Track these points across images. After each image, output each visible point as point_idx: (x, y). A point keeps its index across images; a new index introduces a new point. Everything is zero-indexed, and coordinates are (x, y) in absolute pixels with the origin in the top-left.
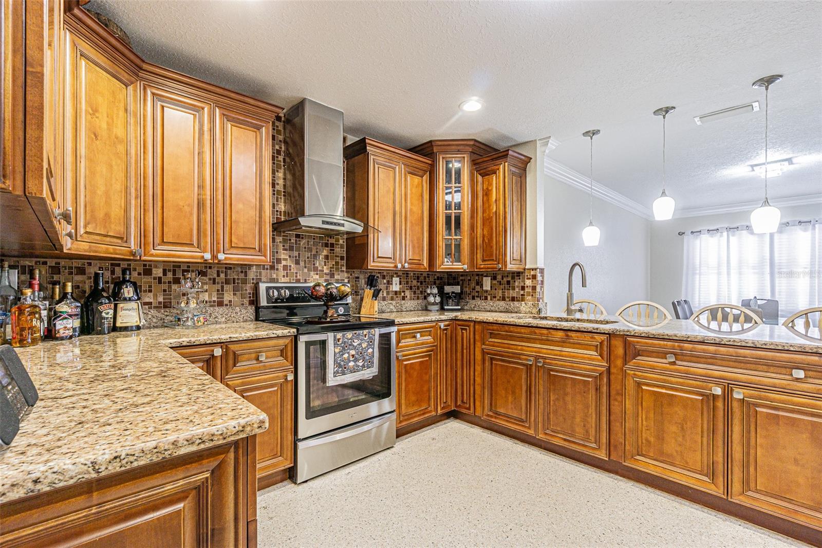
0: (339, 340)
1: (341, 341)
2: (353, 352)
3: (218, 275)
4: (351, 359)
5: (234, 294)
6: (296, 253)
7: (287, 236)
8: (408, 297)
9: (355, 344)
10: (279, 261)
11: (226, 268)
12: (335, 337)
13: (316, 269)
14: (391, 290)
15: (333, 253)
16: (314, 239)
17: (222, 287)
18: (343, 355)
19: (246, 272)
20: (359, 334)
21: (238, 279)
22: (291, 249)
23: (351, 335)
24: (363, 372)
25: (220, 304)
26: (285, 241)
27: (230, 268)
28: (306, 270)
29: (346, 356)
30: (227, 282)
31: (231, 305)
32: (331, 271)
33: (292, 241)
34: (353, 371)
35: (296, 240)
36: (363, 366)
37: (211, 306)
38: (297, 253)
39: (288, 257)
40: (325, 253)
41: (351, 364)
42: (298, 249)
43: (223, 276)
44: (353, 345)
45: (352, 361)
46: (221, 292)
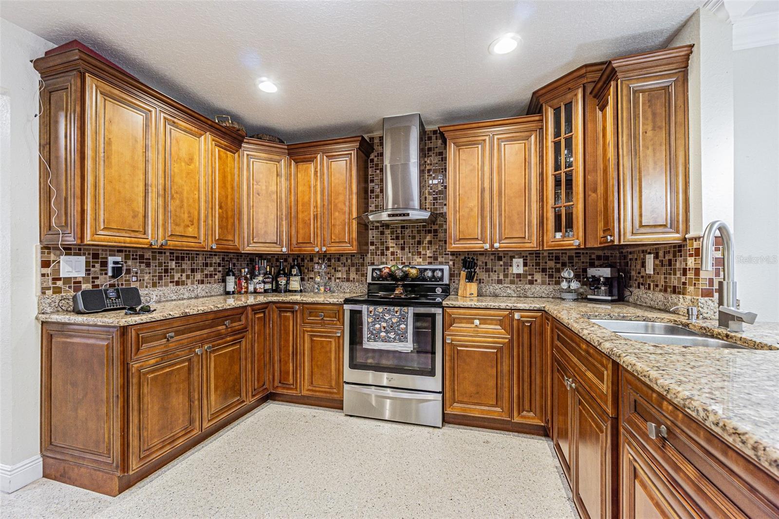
0: (371, 312)
1: (373, 313)
2: (384, 324)
3: (347, 261)
4: (383, 330)
5: (357, 274)
6: (401, 242)
7: (394, 229)
8: (539, 281)
9: (387, 318)
10: (387, 249)
11: (351, 256)
12: (368, 309)
13: (419, 253)
14: (510, 272)
15: (437, 238)
16: (417, 228)
17: (349, 268)
18: (375, 325)
19: (364, 258)
20: (389, 310)
21: (359, 263)
22: (397, 238)
23: (382, 310)
24: (394, 344)
25: (348, 280)
26: (392, 233)
27: (354, 256)
28: (410, 255)
29: (377, 326)
30: (353, 265)
31: (354, 281)
32: (434, 254)
33: (398, 232)
34: (384, 340)
35: (402, 231)
36: (394, 338)
37: (342, 281)
38: (403, 241)
39: (395, 245)
40: (428, 238)
41: (383, 334)
42: (403, 238)
43: (349, 261)
44: (385, 319)
45: (384, 332)
46: (348, 272)
